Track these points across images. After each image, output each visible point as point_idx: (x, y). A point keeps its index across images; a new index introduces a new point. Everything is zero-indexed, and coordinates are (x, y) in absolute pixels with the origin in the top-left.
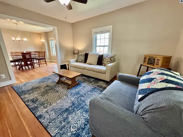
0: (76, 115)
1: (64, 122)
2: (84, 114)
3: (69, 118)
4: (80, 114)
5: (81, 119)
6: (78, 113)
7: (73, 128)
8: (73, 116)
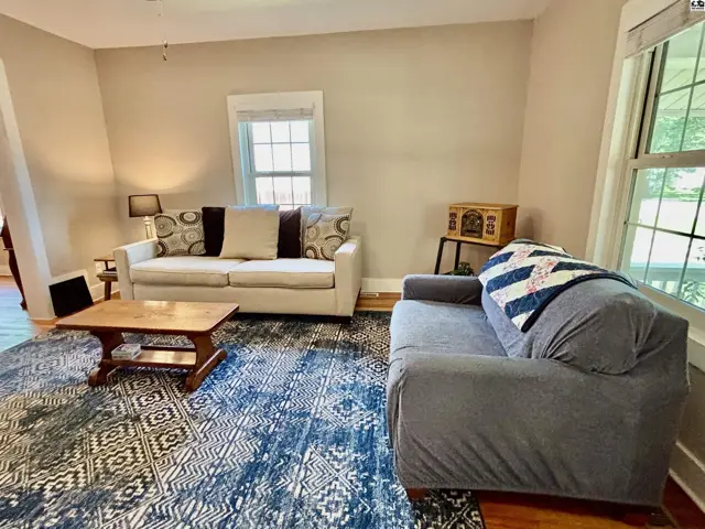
0: (307, 469)
1: (278, 509)
2: (335, 453)
3: (290, 489)
4: (320, 458)
5: (338, 470)
6: (310, 459)
7: (328, 510)
8: (298, 476)
